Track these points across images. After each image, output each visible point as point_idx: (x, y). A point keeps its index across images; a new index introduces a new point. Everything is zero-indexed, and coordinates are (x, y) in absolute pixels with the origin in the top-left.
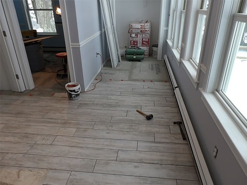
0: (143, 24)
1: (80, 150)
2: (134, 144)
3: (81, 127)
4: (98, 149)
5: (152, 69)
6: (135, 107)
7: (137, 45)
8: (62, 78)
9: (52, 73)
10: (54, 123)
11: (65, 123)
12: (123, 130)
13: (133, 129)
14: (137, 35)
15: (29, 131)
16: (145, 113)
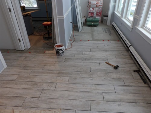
0: (98, 1)
1: (77, 94)
2: (112, 88)
3: (72, 76)
4: (89, 92)
5: (106, 32)
6: (104, 60)
7: (93, 15)
8: (48, 39)
9: (39, 36)
10: (51, 73)
11: (60, 73)
12: (101, 77)
13: (107, 76)
14: (93, 9)
16: (112, 64)
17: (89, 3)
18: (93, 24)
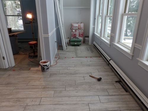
1: (62, 107)
2: (97, 98)
3: (57, 90)
4: (75, 104)
5: (88, 50)
6: (88, 73)
7: (76, 36)
8: (33, 58)
9: (24, 55)
10: (36, 88)
11: (45, 88)
12: (86, 89)
13: (92, 88)
14: (76, 31)
15: (20, 96)
16: (95, 77)
17: (72, 26)
18: (76, 43)
